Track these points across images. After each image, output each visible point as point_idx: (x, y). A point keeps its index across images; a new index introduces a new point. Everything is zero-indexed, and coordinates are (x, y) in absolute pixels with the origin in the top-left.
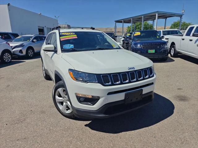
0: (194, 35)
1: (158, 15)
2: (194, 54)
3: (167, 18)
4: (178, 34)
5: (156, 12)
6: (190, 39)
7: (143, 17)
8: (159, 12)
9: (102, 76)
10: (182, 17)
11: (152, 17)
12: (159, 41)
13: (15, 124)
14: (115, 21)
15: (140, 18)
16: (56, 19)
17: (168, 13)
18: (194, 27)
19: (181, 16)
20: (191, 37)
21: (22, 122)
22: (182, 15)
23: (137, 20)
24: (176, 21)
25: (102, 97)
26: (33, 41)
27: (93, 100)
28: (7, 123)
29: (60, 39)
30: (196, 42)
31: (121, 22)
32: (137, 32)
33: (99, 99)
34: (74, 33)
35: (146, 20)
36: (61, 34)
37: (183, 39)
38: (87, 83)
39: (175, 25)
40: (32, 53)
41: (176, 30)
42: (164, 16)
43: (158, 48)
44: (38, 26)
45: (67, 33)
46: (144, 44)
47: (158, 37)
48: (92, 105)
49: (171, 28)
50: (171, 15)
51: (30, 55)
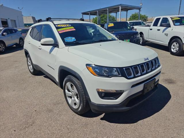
0: (161, 25)
1: (121, 7)
2: (163, 42)
3: (128, 11)
4: (141, 25)
5: (120, 5)
6: (158, 29)
7: (108, 9)
8: (122, 5)
9: (125, 69)
10: (141, 10)
11: (115, 9)
12: (131, 31)
13: (25, 128)
14: (82, 13)
15: (105, 11)
16: (20, 10)
17: (129, 6)
18: (160, 18)
19: (139, 9)
20: (158, 27)
21: (31, 125)
22: (141, 8)
23: (102, 12)
24: (134, 13)
25: (126, 90)
26: (3, 35)
27: (116, 94)
28: (14, 129)
29: (58, 31)
30: (163, 31)
31: (88, 14)
32: (111, 24)
33: (123, 93)
34: (70, 25)
35: (110, 12)
36: (56, 26)
37: (151, 29)
38: (110, 78)
39: (134, 17)
40: (3, 47)
41: (140, 21)
42: (126, 9)
43: (132, 38)
44: (1, 19)
45: (63, 25)
46: (120, 34)
47: (129, 28)
48: (114, 99)
49: (130, 19)
50: (132, 8)
51: (1, 50)
